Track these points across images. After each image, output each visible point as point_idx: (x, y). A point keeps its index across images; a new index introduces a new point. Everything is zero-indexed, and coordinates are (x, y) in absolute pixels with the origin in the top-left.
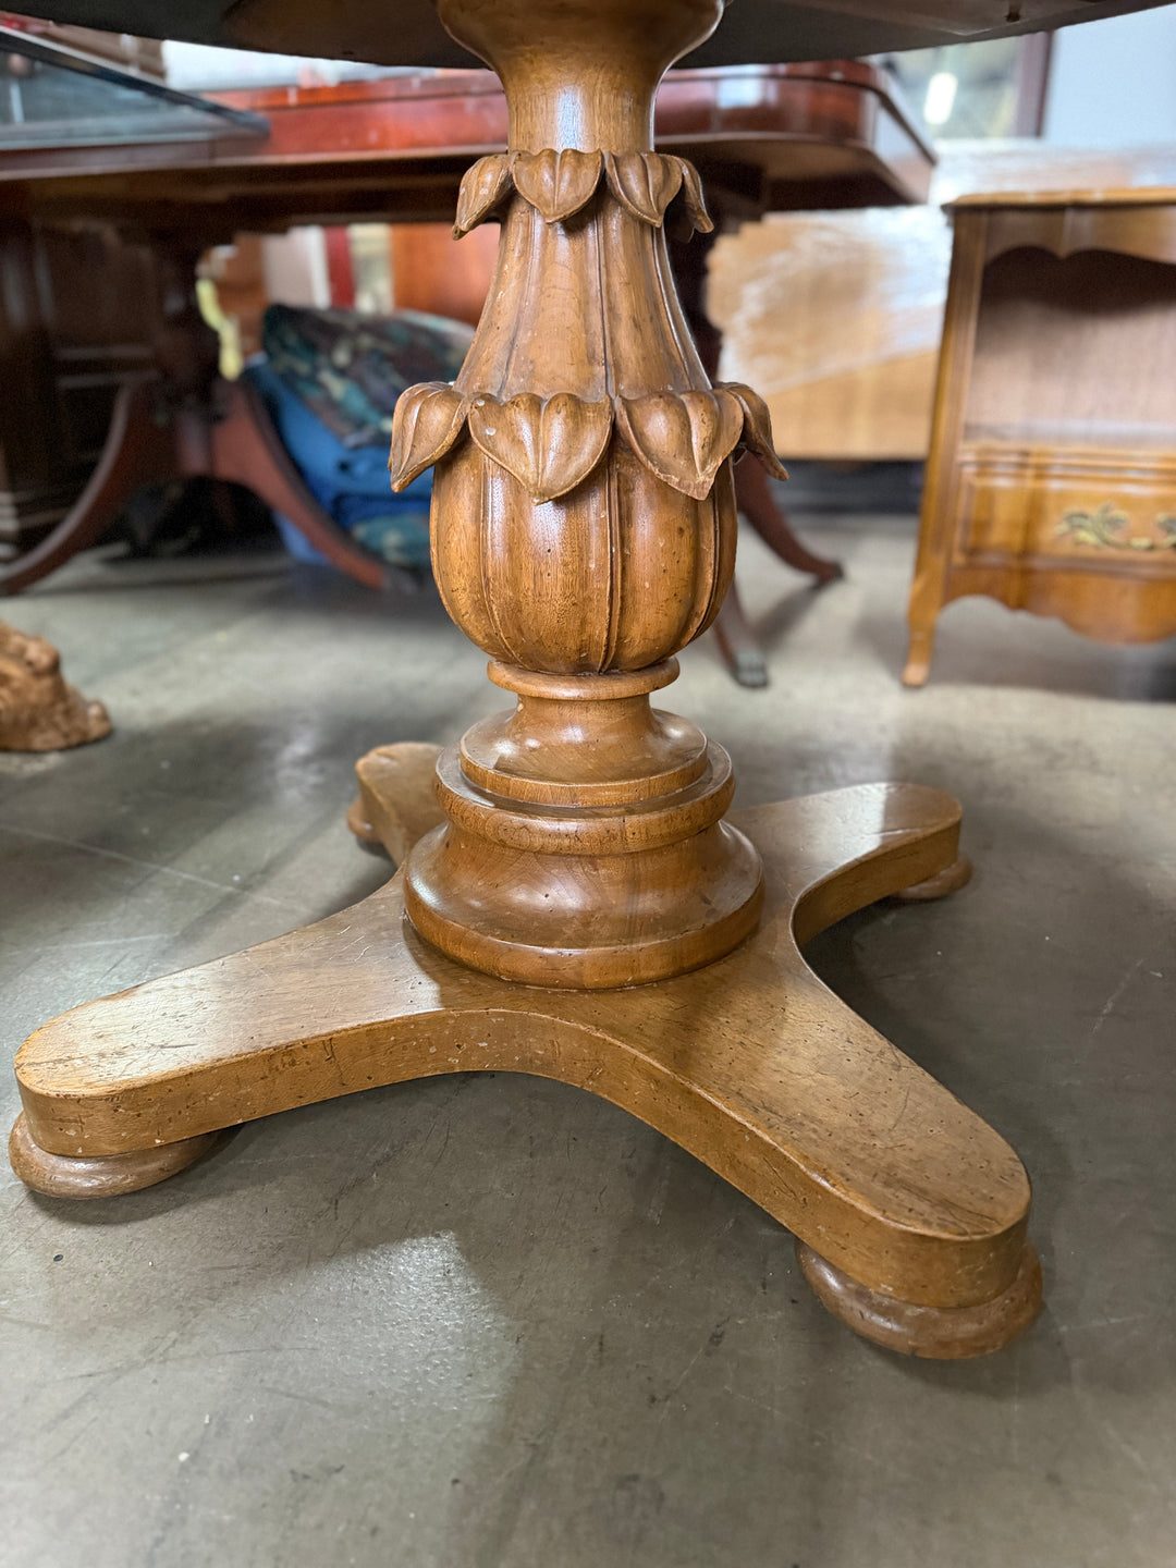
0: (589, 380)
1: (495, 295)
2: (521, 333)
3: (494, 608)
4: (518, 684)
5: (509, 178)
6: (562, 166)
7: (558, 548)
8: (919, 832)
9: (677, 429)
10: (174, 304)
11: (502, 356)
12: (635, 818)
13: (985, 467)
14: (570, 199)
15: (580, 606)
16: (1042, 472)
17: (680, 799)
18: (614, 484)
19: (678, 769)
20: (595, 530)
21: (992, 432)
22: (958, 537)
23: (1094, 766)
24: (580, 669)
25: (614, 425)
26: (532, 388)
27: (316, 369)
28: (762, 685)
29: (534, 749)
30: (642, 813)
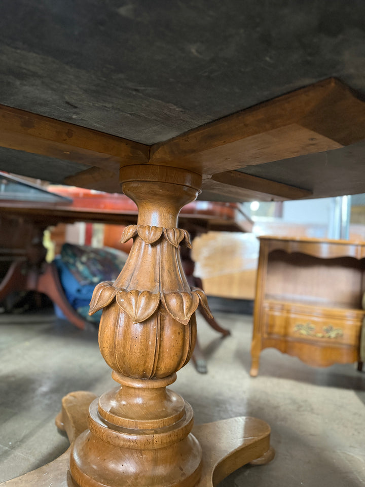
0: (154, 287)
1: (129, 260)
2: (135, 271)
3: (116, 355)
4: (121, 381)
5: (137, 231)
6: (152, 230)
7: (140, 337)
8: (256, 438)
9: (179, 304)
10: (36, 240)
11: (129, 278)
12: (157, 435)
13: (271, 308)
14: (153, 239)
15: (145, 356)
16: (288, 311)
17: (174, 427)
18: (159, 318)
19: (174, 416)
20: (152, 332)
21: (273, 297)
22: (265, 329)
23: (312, 411)
24: (143, 377)
25: (160, 301)
26: (137, 288)
27: (75, 262)
28: (205, 373)
29: (124, 405)
30: (160, 433)
